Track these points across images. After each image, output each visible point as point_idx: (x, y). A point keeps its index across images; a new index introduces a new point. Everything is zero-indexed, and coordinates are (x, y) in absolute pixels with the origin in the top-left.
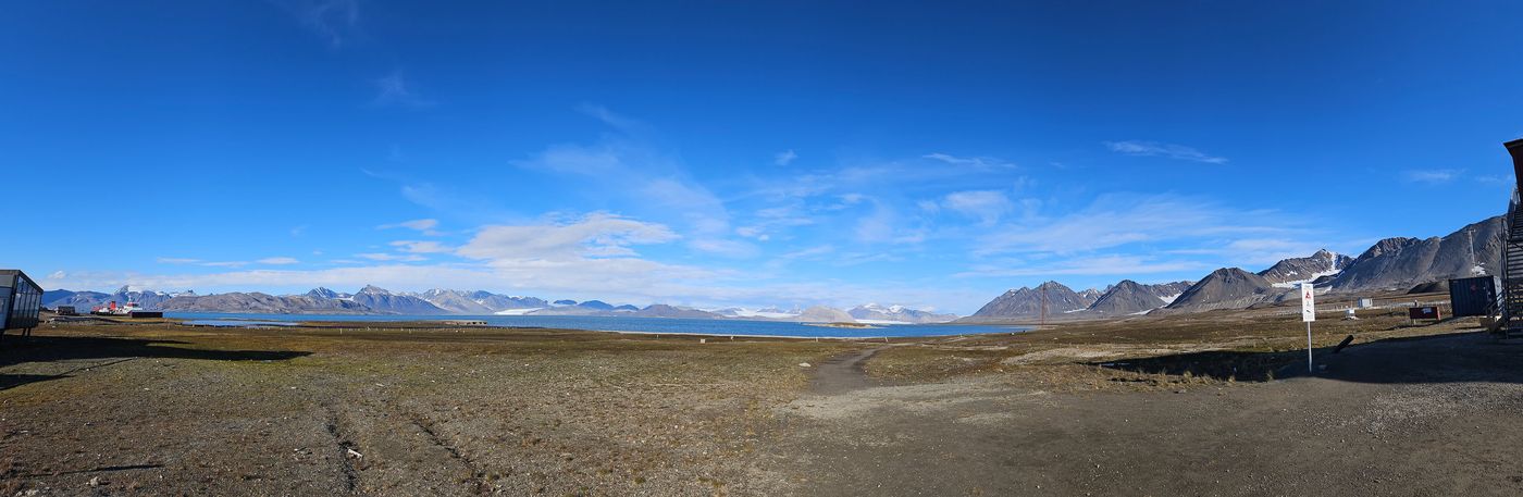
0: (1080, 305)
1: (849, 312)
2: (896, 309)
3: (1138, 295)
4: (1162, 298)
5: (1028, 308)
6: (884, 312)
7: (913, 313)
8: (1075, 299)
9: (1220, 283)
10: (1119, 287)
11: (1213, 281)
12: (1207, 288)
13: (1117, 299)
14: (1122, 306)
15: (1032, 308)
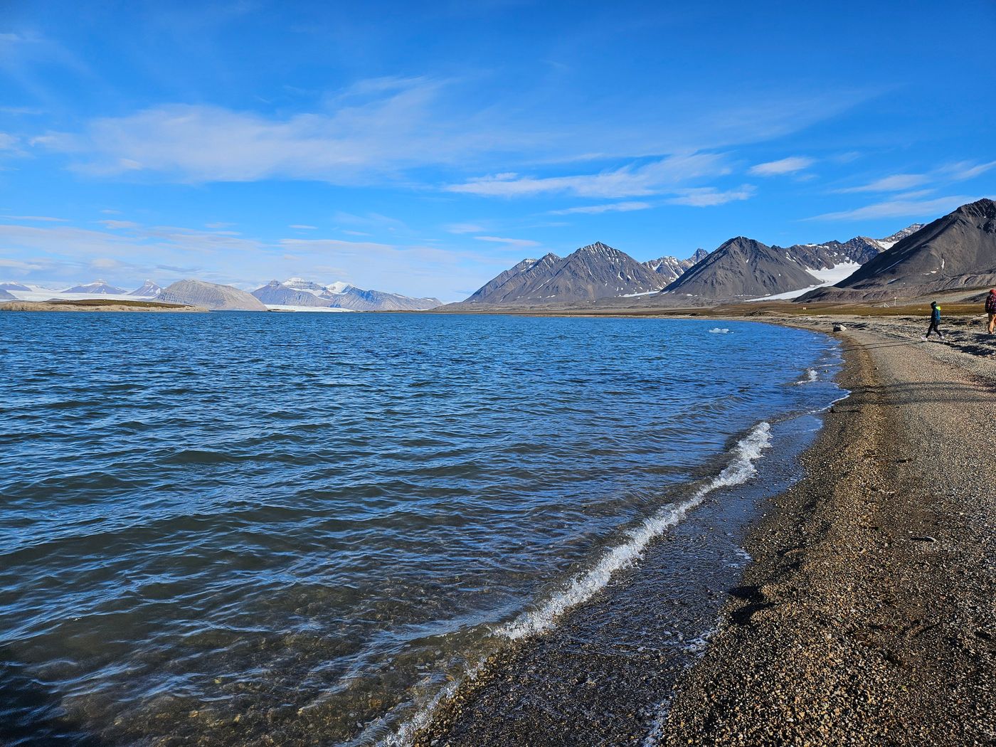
0: (647, 284)
1: (254, 294)
2: (338, 287)
3: (762, 264)
4: (810, 271)
5: (556, 289)
6: (317, 293)
7: (367, 295)
8: (640, 274)
9: (975, 235)
10: (724, 250)
11: (955, 230)
12: (938, 246)
13: (720, 273)
14: (729, 286)
15: (561, 288)
